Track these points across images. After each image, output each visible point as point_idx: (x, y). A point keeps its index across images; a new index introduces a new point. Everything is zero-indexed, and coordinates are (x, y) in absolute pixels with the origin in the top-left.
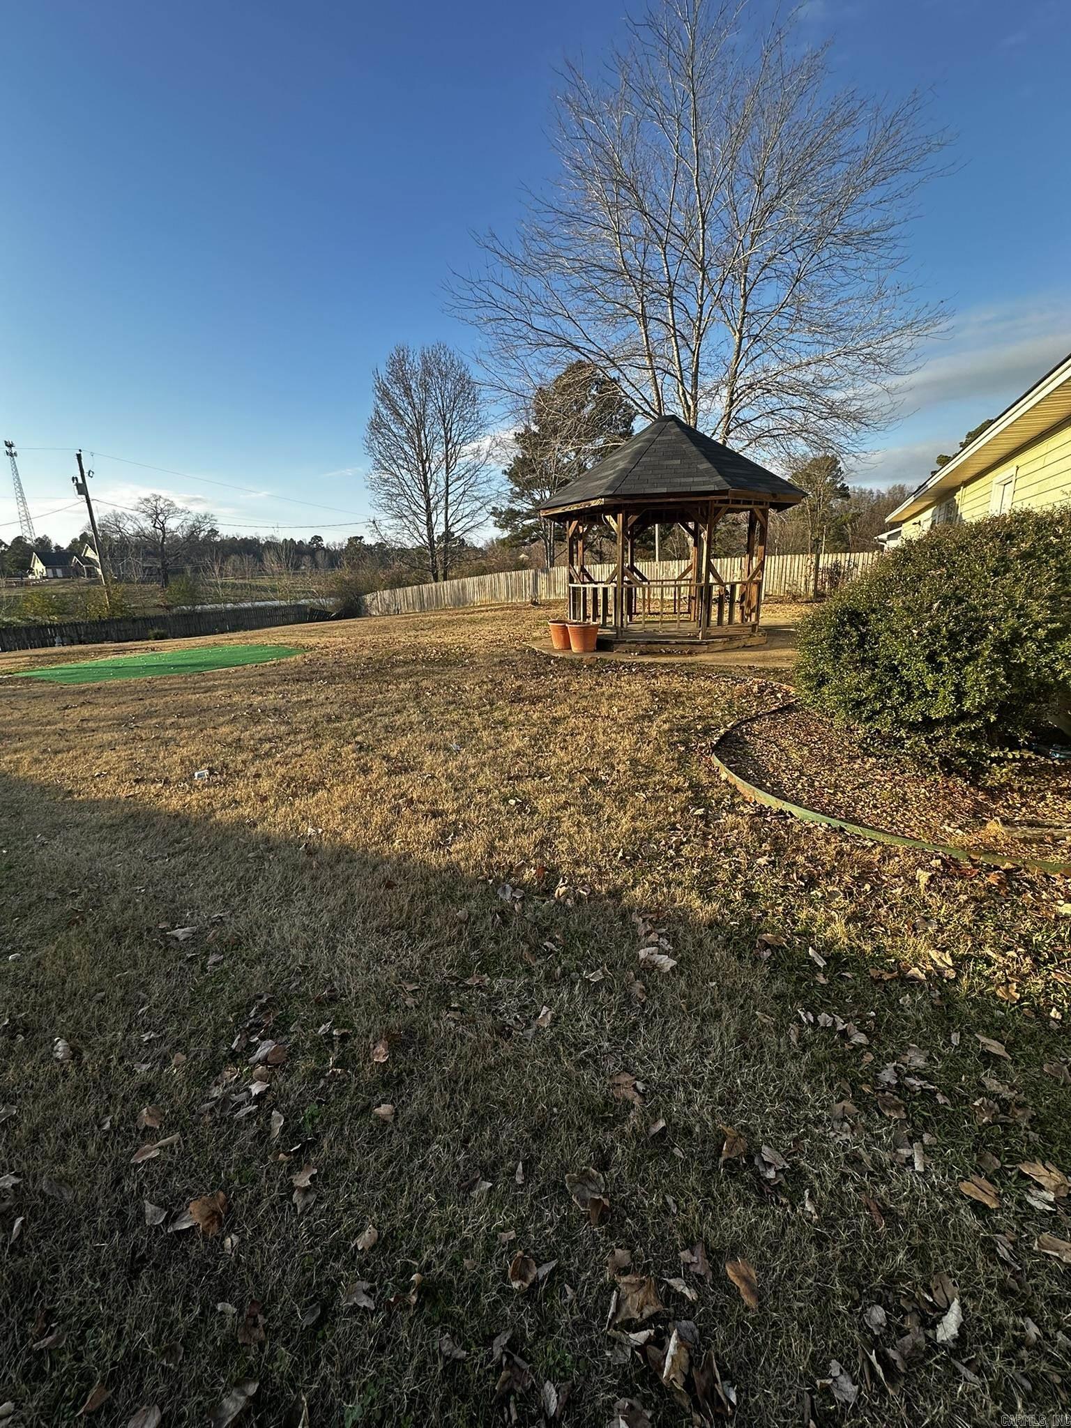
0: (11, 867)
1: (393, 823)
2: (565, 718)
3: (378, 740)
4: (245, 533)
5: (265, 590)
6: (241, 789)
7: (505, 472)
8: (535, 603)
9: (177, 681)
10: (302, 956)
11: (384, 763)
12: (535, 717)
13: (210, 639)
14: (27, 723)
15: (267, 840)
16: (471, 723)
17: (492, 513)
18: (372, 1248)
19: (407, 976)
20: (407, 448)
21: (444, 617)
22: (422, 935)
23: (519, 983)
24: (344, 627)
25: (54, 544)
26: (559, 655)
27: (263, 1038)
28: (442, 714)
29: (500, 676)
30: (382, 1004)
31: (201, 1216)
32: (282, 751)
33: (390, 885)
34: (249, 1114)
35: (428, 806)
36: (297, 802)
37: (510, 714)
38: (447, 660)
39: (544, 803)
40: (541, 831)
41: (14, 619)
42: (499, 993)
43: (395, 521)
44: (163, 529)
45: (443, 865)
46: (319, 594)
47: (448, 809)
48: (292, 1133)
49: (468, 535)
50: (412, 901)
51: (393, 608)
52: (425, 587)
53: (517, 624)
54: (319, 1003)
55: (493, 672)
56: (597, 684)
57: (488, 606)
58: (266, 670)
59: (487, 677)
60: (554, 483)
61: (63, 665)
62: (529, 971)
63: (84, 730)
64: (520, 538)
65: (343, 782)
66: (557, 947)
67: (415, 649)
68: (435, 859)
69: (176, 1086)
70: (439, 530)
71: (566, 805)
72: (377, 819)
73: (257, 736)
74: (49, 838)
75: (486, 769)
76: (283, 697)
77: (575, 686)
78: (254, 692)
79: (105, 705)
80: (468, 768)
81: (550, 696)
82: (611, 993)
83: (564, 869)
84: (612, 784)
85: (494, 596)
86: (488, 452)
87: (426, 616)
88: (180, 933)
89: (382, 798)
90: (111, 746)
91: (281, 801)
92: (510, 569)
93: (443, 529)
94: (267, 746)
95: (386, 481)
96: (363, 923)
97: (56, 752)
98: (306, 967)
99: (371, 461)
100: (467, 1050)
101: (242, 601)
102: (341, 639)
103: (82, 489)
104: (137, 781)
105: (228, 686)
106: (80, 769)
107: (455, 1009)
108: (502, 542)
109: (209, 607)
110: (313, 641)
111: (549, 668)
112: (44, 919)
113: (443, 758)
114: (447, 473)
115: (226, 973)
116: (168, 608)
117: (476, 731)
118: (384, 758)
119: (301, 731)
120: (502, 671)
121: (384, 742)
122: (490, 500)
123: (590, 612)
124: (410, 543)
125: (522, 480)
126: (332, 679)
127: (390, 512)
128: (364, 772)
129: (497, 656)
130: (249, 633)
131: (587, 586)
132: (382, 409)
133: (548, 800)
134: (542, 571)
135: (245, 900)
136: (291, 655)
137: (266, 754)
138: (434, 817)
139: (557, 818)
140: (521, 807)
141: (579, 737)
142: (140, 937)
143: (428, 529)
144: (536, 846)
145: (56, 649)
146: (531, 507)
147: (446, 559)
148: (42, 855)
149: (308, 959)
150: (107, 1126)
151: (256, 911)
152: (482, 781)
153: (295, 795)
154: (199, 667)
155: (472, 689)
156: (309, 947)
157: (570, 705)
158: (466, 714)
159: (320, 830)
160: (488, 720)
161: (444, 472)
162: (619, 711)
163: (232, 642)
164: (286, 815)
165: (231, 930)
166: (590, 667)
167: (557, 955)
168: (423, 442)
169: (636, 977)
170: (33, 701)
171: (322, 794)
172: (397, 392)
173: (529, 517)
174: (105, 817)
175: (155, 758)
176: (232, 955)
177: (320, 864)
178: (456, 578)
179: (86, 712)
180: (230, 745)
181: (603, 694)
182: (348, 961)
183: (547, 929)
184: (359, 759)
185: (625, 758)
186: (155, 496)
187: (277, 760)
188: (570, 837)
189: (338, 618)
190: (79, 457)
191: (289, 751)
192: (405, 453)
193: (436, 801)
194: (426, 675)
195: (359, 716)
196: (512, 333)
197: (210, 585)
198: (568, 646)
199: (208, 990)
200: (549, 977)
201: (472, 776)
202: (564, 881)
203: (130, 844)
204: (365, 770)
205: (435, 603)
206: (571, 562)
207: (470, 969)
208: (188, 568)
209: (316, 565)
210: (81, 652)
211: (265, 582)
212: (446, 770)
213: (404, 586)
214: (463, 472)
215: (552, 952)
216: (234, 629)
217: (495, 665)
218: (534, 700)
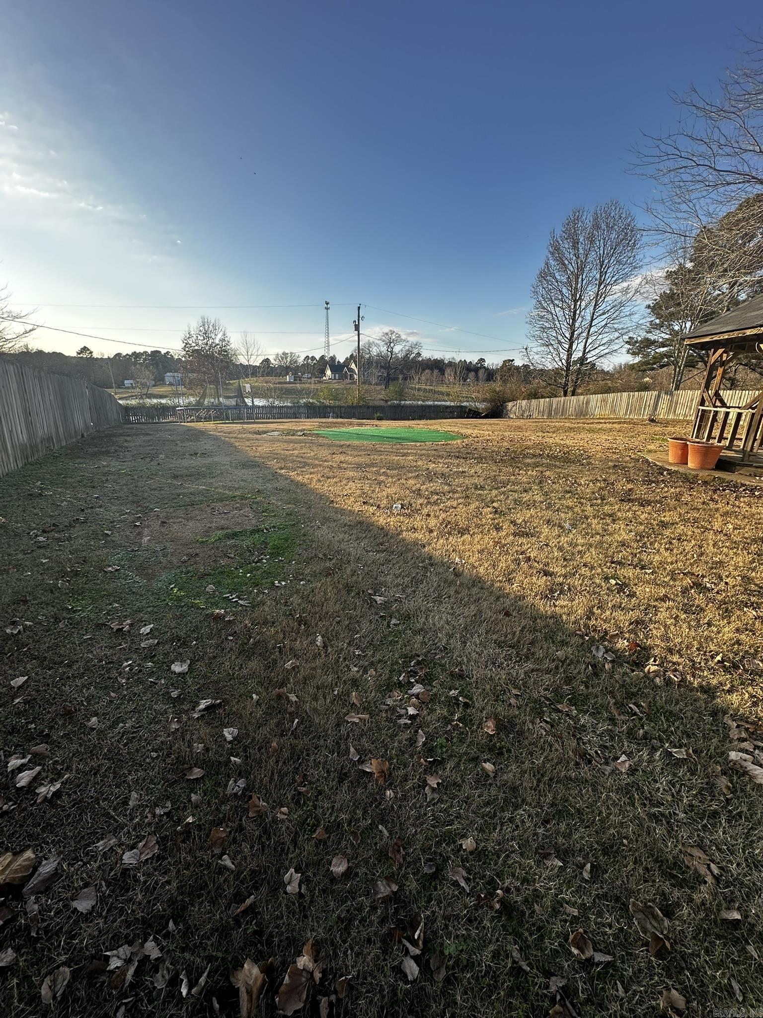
0: (305, 535)
1: (513, 571)
2: (673, 524)
3: (509, 509)
4: (437, 356)
5: (442, 393)
6: (418, 521)
7: (648, 307)
8: (652, 421)
9: (388, 447)
10: (444, 640)
11: (512, 526)
12: (642, 517)
13: (407, 423)
14: (316, 459)
15: (431, 558)
16: (583, 511)
17: (627, 342)
18: (471, 853)
19: (513, 682)
20: (564, 290)
21: (567, 425)
22: (527, 658)
23: (603, 727)
24: (490, 424)
25: (337, 360)
26: (673, 468)
27: (417, 682)
28: (560, 499)
29: (613, 477)
30: (494, 694)
31: (376, 769)
32: (444, 502)
33: (507, 614)
34: (405, 724)
35: (541, 566)
36: (451, 538)
37: (619, 510)
38: (567, 458)
39: (644, 591)
40: (637, 612)
41: (315, 401)
42: (583, 726)
43: (543, 348)
44: (391, 352)
45: (549, 613)
46: (477, 400)
47: (557, 572)
48: (429, 750)
49: (603, 360)
50: (522, 631)
51: (527, 413)
52: (555, 400)
53: (632, 437)
54: (452, 675)
55: (607, 473)
56: (712, 500)
57: (606, 419)
58: (439, 447)
59: (601, 476)
60: (698, 315)
61: (333, 429)
62: (612, 720)
63: (340, 468)
64: (649, 364)
65: (482, 532)
66: (641, 712)
67: (543, 446)
68: (545, 607)
69: (369, 688)
70: (577, 355)
71: (664, 598)
72: (503, 565)
73: (430, 490)
74: (322, 525)
75: (592, 550)
76: (448, 467)
77: (686, 498)
78: (430, 461)
79: (351, 455)
80: (577, 545)
81: (660, 502)
82: (692, 774)
83: (656, 651)
84: (717, 593)
85: (613, 411)
86: (636, 290)
87: (552, 422)
88: (378, 598)
89: (507, 551)
90: (353, 479)
91: (441, 535)
92: (633, 390)
93: (580, 354)
94: (436, 497)
95: (542, 317)
96: (486, 633)
97: (328, 478)
98: (447, 649)
99: (534, 302)
100: (553, 755)
101: (427, 400)
102: (487, 433)
103: (357, 328)
104: (364, 503)
105: (416, 454)
106: (337, 489)
107: (546, 722)
108: (632, 367)
109: (408, 402)
110: (469, 432)
111: (661, 478)
112: (317, 568)
113: (557, 533)
114: (594, 309)
115: (400, 633)
116: (386, 401)
117: (587, 518)
118: (512, 522)
119: (457, 492)
120: (614, 473)
121: (512, 511)
122: (629, 331)
123: (716, 433)
124: (550, 365)
125: (665, 312)
126: (480, 459)
127: (540, 341)
128: (496, 529)
129: (611, 461)
130: (429, 422)
131: (718, 409)
132: (551, 261)
133: (648, 590)
134: (666, 393)
135: (414, 592)
136: (455, 440)
137: (434, 502)
138: (546, 575)
139: (655, 607)
140: (621, 588)
141: (685, 543)
142: (358, 594)
143: (568, 355)
144: (631, 624)
145: (330, 420)
146: (667, 336)
147: (577, 379)
148: (318, 533)
149: (447, 644)
150: (336, 693)
151: (420, 600)
152: (587, 558)
153: (450, 533)
154: (400, 439)
155: (586, 484)
156: (450, 636)
157: (680, 514)
158: (580, 503)
159: (464, 561)
160: (598, 511)
161: (592, 308)
162: (735, 529)
163: (420, 426)
164: (443, 545)
165: (405, 607)
166: (705, 483)
167: (641, 719)
168: (579, 285)
169: (724, 773)
170: (320, 448)
171: (467, 537)
172: (567, 246)
173: (663, 345)
174: (347, 519)
175: (373, 491)
176: (404, 623)
177: (462, 584)
178: (582, 394)
179: (342, 458)
180: (414, 492)
181: (717, 510)
182: (474, 655)
183: (633, 694)
184: (494, 519)
185: (736, 573)
186: (391, 331)
187: (441, 507)
188: (666, 626)
189: (486, 417)
190: (359, 308)
191: (449, 503)
192: (562, 294)
193: (548, 564)
194: (549, 467)
195: (496, 489)
196: (690, 178)
197: (412, 388)
198: (684, 461)
199: (390, 639)
200: (631, 733)
201: (580, 552)
202: (655, 661)
203: (358, 538)
204: (498, 528)
205: (562, 412)
206: (707, 387)
207: (561, 697)
208: (401, 377)
209: (477, 378)
210: (341, 423)
211: (444, 389)
212: (558, 543)
213: (538, 398)
214: (609, 308)
215: (635, 714)
216: (420, 418)
217: (609, 468)
218: (643, 503)
